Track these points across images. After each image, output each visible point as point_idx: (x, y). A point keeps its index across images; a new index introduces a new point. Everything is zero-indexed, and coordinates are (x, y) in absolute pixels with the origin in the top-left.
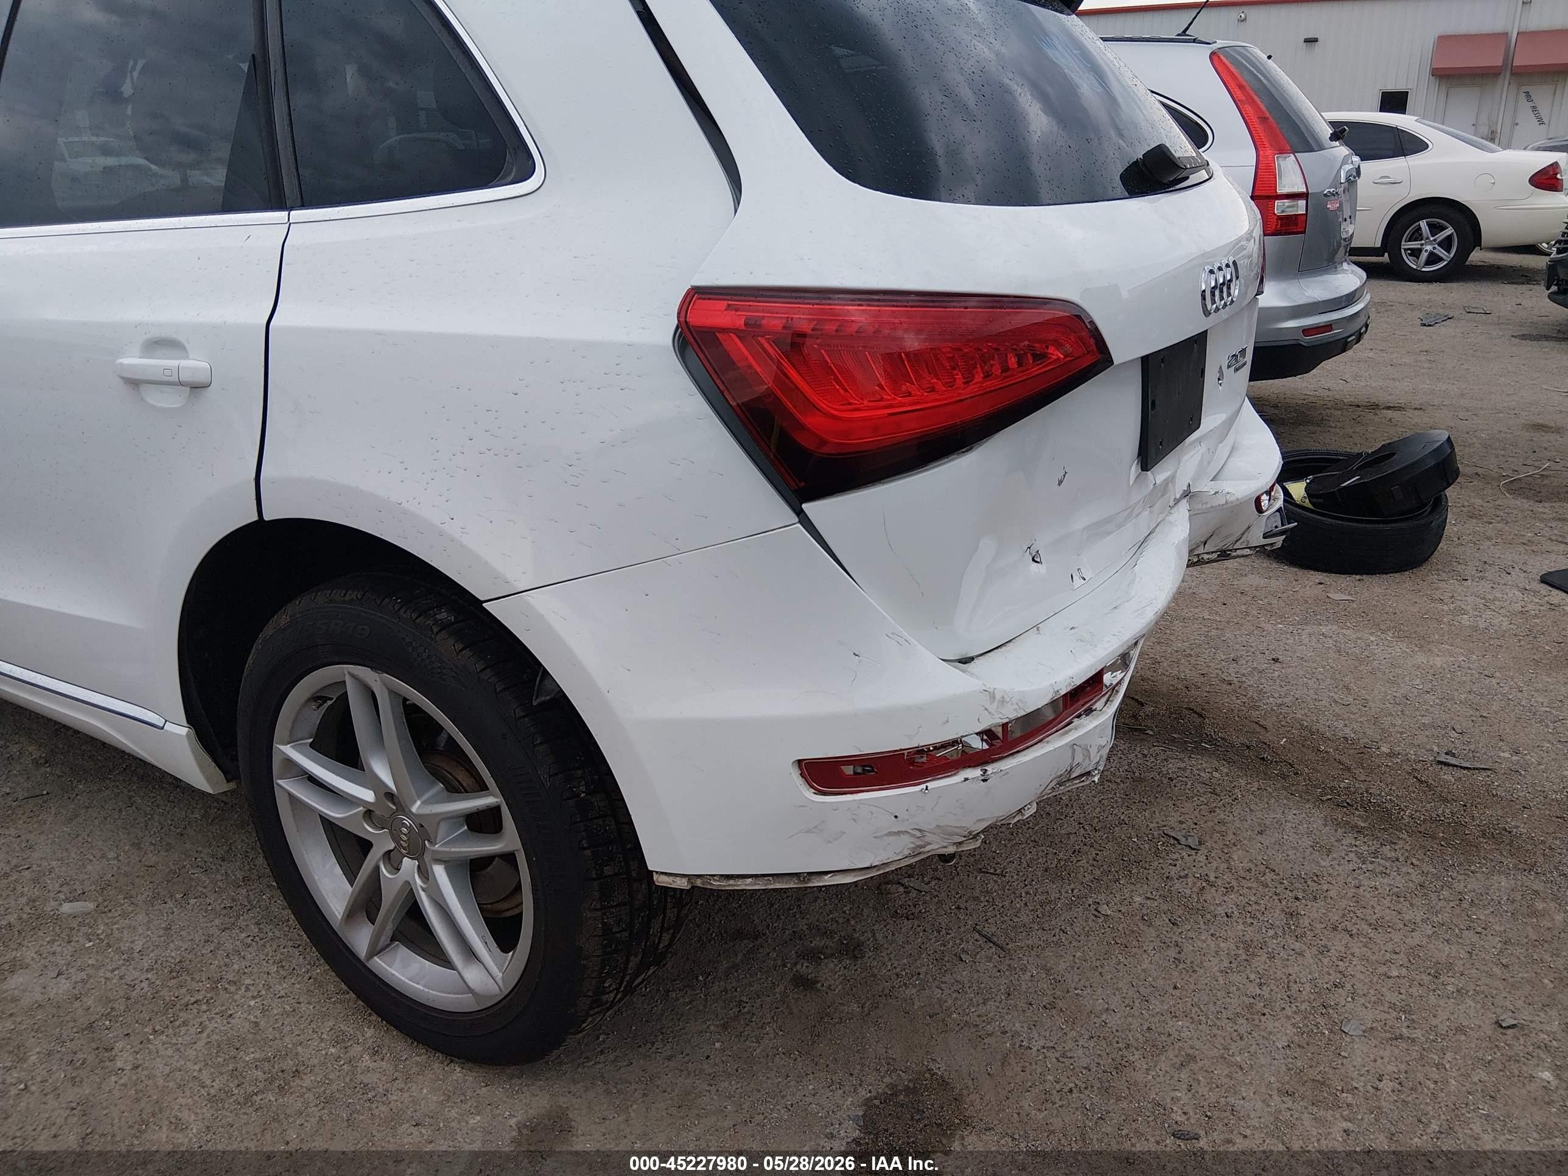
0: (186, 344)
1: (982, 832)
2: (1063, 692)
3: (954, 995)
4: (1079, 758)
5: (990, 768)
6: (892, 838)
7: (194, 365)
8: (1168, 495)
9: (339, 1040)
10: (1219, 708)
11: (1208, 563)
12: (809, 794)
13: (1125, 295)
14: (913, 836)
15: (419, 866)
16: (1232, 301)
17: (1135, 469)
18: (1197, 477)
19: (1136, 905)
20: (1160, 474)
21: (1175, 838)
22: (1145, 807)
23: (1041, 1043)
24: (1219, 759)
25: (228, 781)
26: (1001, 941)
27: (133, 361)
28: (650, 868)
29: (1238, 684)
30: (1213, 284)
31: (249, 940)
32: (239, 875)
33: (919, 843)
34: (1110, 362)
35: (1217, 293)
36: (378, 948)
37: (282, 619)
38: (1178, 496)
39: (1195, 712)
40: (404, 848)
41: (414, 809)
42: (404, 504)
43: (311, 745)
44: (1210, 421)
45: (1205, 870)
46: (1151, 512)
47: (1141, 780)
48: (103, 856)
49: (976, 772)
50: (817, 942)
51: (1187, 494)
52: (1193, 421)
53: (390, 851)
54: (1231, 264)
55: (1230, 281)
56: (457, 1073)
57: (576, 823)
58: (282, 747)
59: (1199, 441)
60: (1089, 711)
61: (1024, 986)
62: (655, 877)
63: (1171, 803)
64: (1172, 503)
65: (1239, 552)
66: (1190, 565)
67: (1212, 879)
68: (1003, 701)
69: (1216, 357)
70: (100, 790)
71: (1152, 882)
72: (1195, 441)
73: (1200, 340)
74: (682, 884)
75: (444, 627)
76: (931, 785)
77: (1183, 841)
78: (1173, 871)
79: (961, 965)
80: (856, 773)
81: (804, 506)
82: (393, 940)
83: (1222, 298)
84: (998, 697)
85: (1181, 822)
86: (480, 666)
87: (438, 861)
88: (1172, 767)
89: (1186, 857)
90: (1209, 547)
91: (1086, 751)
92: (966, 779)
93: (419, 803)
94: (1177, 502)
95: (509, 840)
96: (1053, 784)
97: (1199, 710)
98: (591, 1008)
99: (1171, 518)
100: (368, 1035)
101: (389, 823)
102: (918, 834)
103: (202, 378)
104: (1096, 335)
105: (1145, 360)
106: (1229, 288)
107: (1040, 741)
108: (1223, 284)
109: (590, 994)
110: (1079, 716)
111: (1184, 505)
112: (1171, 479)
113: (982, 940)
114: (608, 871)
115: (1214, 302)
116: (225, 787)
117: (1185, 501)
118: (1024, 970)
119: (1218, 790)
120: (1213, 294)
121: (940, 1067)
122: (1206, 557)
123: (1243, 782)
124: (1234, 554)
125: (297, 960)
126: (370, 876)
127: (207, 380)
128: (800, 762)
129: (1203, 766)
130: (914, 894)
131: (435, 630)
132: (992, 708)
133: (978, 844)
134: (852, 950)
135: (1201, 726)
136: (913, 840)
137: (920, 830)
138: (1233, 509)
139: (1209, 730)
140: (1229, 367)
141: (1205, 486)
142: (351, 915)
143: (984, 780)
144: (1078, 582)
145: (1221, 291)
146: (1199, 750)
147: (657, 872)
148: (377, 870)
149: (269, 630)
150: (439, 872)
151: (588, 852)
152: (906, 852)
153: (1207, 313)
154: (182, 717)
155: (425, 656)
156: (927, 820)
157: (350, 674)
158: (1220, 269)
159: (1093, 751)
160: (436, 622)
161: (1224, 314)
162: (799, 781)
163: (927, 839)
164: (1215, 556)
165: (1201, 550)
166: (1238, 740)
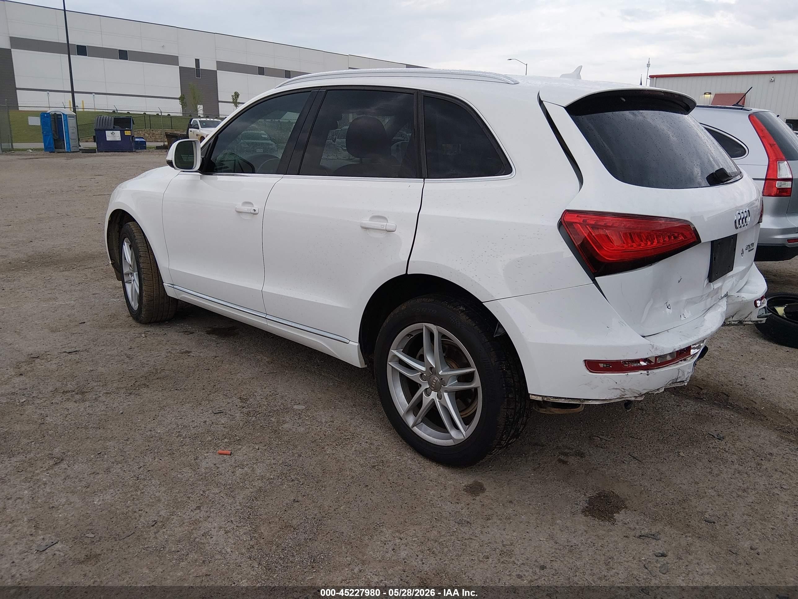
0: (388, 218)
1: (644, 394)
2: (677, 350)
3: (621, 472)
4: (680, 375)
5: (650, 371)
6: (615, 390)
7: (390, 225)
8: (718, 294)
9: (399, 454)
10: (736, 394)
11: (733, 325)
12: (588, 372)
13: (706, 219)
14: (621, 390)
15: (438, 394)
16: (747, 225)
17: (706, 281)
18: (731, 290)
19: (695, 455)
20: (717, 284)
21: (713, 436)
22: (700, 424)
23: (656, 490)
24: (734, 412)
25: (365, 364)
26: (640, 459)
27: (366, 221)
28: (529, 393)
29: (745, 386)
30: (739, 218)
31: (361, 423)
32: (352, 404)
33: (623, 394)
34: (699, 241)
35: (741, 221)
36: (417, 423)
37: (403, 307)
38: (722, 296)
39: (725, 394)
40: (433, 387)
41: (440, 373)
42: (460, 271)
43: (402, 351)
44: (738, 268)
45: (725, 447)
46: (711, 299)
47: (699, 415)
48: (302, 393)
49: (646, 372)
50: (566, 451)
51: (726, 295)
52: (730, 268)
53: (427, 389)
54: (747, 211)
55: (746, 217)
56: (441, 469)
57: (501, 378)
58: (392, 351)
59: (732, 276)
60: (685, 360)
61: (649, 474)
62: (530, 396)
63: (712, 424)
64: (720, 298)
65: (747, 323)
66: (724, 324)
67: (727, 450)
68: (656, 349)
69: (740, 245)
70: (294, 373)
71: (702, 448)
72: (730, 276)
73: (734, 237)
74: (540, 399)
75: (462, 311)
76: (629, 374)
77: (716, 437)
78: (711, 446)
79: (624, 464)
80: (604, 367)
81: (596, 278)
82: (421, 422)
83: (743, 223)
84: (655, 347)
85: (716, 431)
86: (474, 325)
87: (446, 391)
88: (714, 412)
89: (717, 442)
90: (734, 319)
91: (683, 372)
92: (641, 373)
93: (441, 371)
94: (722, 298)
95: (477, 383)
96: (671, 382)
97: (727, 394)
98: (497, 445)
99: (720, 303)
100: (409, 455)
101: (428, 379)
102: (623, 390)
103: (391, 229)
104: (695, 231)
105: (712, 242)
106: (746, 219)
107: (668, 366)
108: (743, 218)
109: (498, 439)
110: (681, 361)
111: (725, 299)
112: (720, 288)
113: (632, 458)
114: (510, 396)
115: (739, 224)
116: (364, 366)
117: (725, 298)
118: (649, 468)
119: (733, 421)
120: (739, 221)
121: (617, 492)
122: (733, 322)
123: (743, 420)
124: (745, 323)
125: (379, 430)
126: (419, 396)
127: (394, 230)
128: (585, 361)
129: (728, 414)
130: (604, 441)
131: (459, 312)
132: (653, 350)
133: (642, 399)
134: (581, 455)
135: (728, 399)
136: (621, 392)
137: (624, 389)
138: (745, 304)
139: (730, 401)
140: (746, 249)
141: (734, 293)
142: (408, 412)
143: (648, 375)
144: (683, 318)
145: (743, 221)
146: (726, 408)
147: (531, 394)
148: (422, 394)
149: (396, 311)
150: (446, 395)
151: (505, 388)
152: (618, 396)
153: (736, 228)
154: (357, 340)
155: (456, 320)
156: (627, 386)
157: (425, 326)
158: (742, 213)
159: (686, 373)
160: (460, 310)
161: (743, 229)
162: (584, 367)
163: (626, 393)
164: (737, 323)
165: (731, 319)
166: (743, 406)
